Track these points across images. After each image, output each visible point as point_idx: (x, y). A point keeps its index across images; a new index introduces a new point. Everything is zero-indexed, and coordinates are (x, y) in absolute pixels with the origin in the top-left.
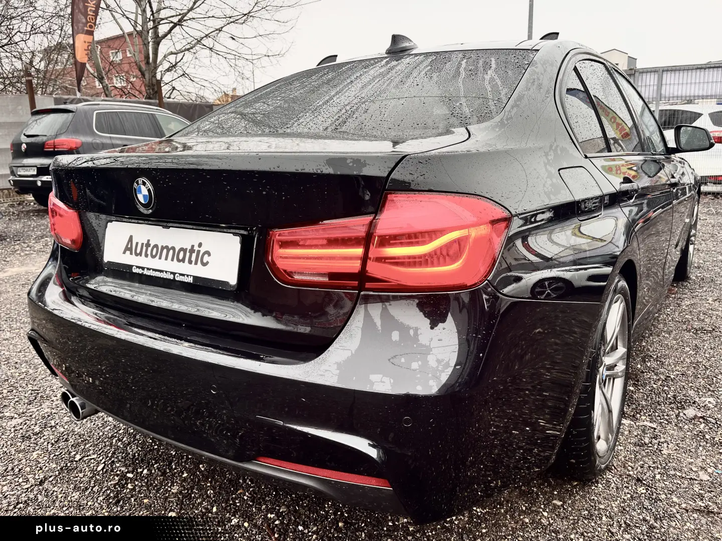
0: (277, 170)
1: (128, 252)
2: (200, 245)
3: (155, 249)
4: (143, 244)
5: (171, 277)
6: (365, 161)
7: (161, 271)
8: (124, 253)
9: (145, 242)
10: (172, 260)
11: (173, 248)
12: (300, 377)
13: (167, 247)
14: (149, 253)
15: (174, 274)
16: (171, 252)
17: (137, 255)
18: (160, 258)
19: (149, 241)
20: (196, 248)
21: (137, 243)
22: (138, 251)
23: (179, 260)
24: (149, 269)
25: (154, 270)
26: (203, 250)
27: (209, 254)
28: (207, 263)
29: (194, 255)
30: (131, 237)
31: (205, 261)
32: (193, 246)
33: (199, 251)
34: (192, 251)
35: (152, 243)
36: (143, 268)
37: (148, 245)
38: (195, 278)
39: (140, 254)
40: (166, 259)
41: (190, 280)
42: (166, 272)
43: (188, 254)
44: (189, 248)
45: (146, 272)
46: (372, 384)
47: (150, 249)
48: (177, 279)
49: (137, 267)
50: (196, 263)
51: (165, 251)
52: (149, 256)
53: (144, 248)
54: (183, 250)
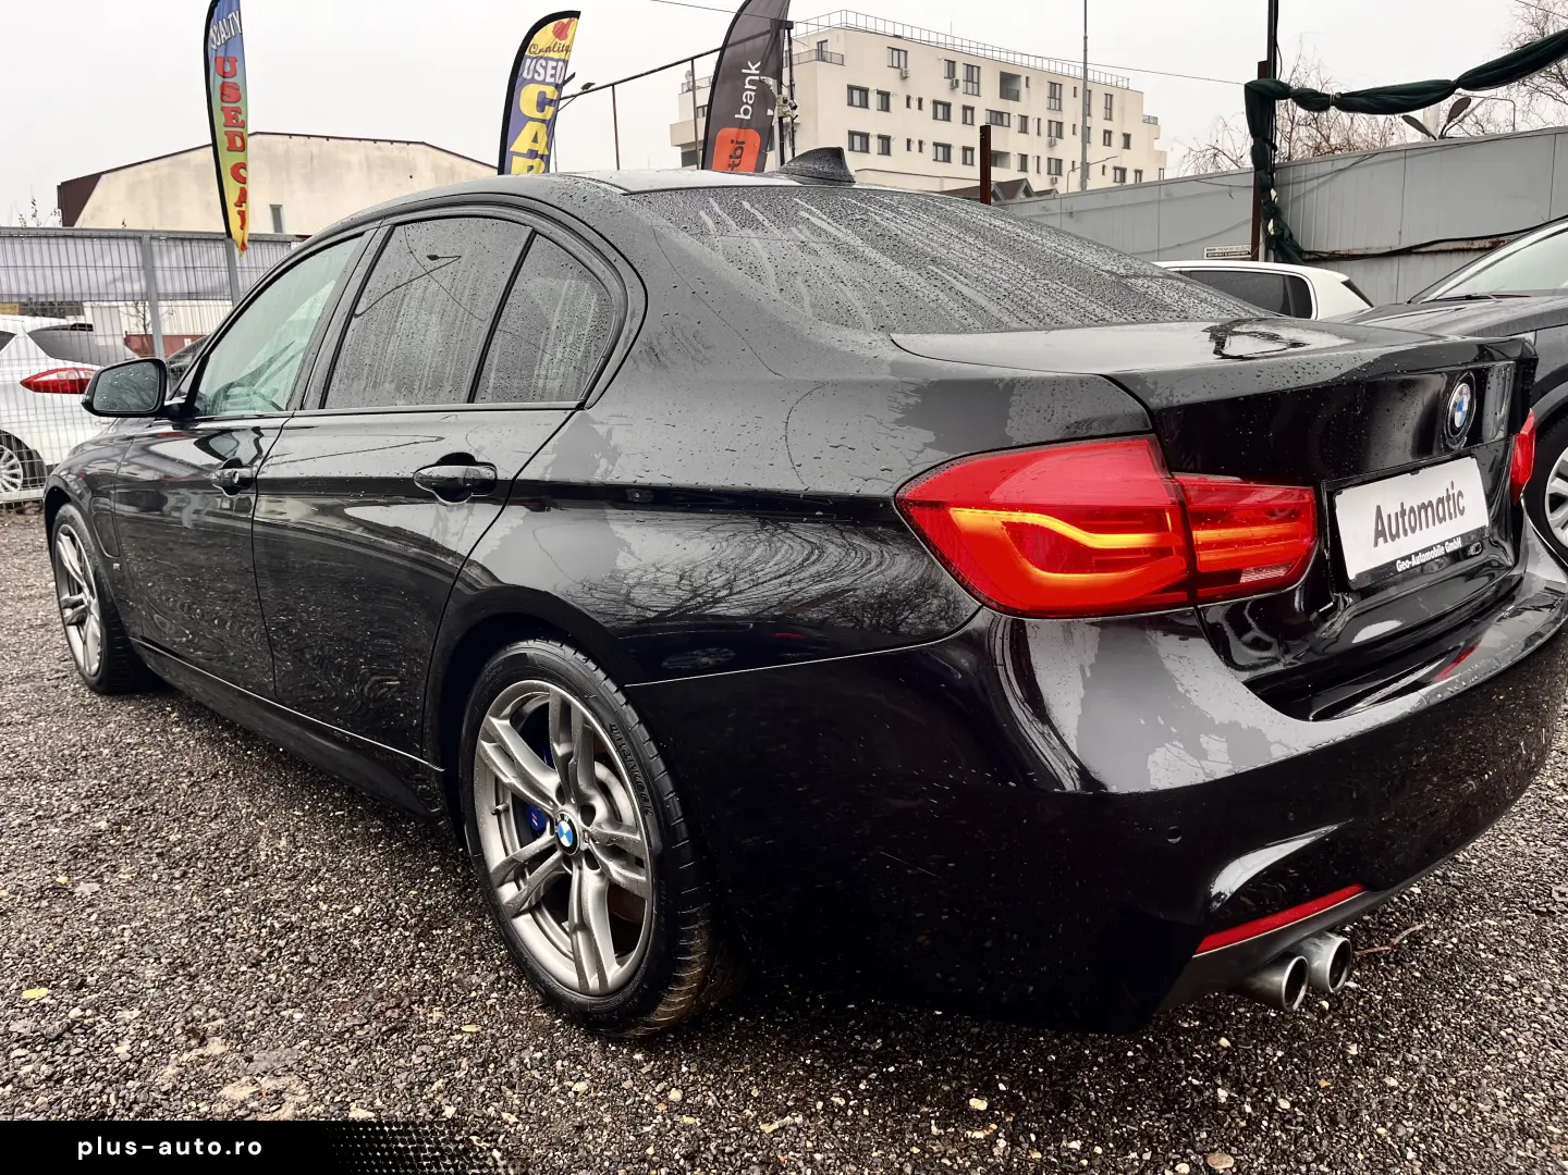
1: (1381, 540)
2: (1452, 485)
4: (1397, 514)
5: (1441, 551)
7: (1430, 549)
8: (1376, 544)
9: (1399, 510)
10: (1434, 524)
11: (1430, 503)
13: (1423, 505)
15: (1443, 544)
16: (1429, 510)
17: (1393, 538)
18: (1421, 529)
19: (1402, 504)
20: (1450, 491)
21: (1389, 516)
22: (1394, 531)
23: (1440, 520)
24: (1416, 554)
25: (1424, 551)
26: (1455, 491)
27: (1462, 496)
28: (1463, 508)
29: (1451, 502)
30: (1379, 508)
31: (1460, 508)
32: (1447, 490)
33: (1453, 495)
34: (1448, 497)
35: (1407, 508)
36: (1409, 558)
37: (1403, 512)
38: (1462, 537)
39: (1398, 535)
40: (1427, 527)
41: (1458, 543)
42: (1435, 545)
43: (1446, 504)
44: (1444, 494)
45: (1414, 562)
47: (1406, 518)
49: (1403, 559)
52: (1409, 531)
53: (1400, 520)
54: (1441, 501)
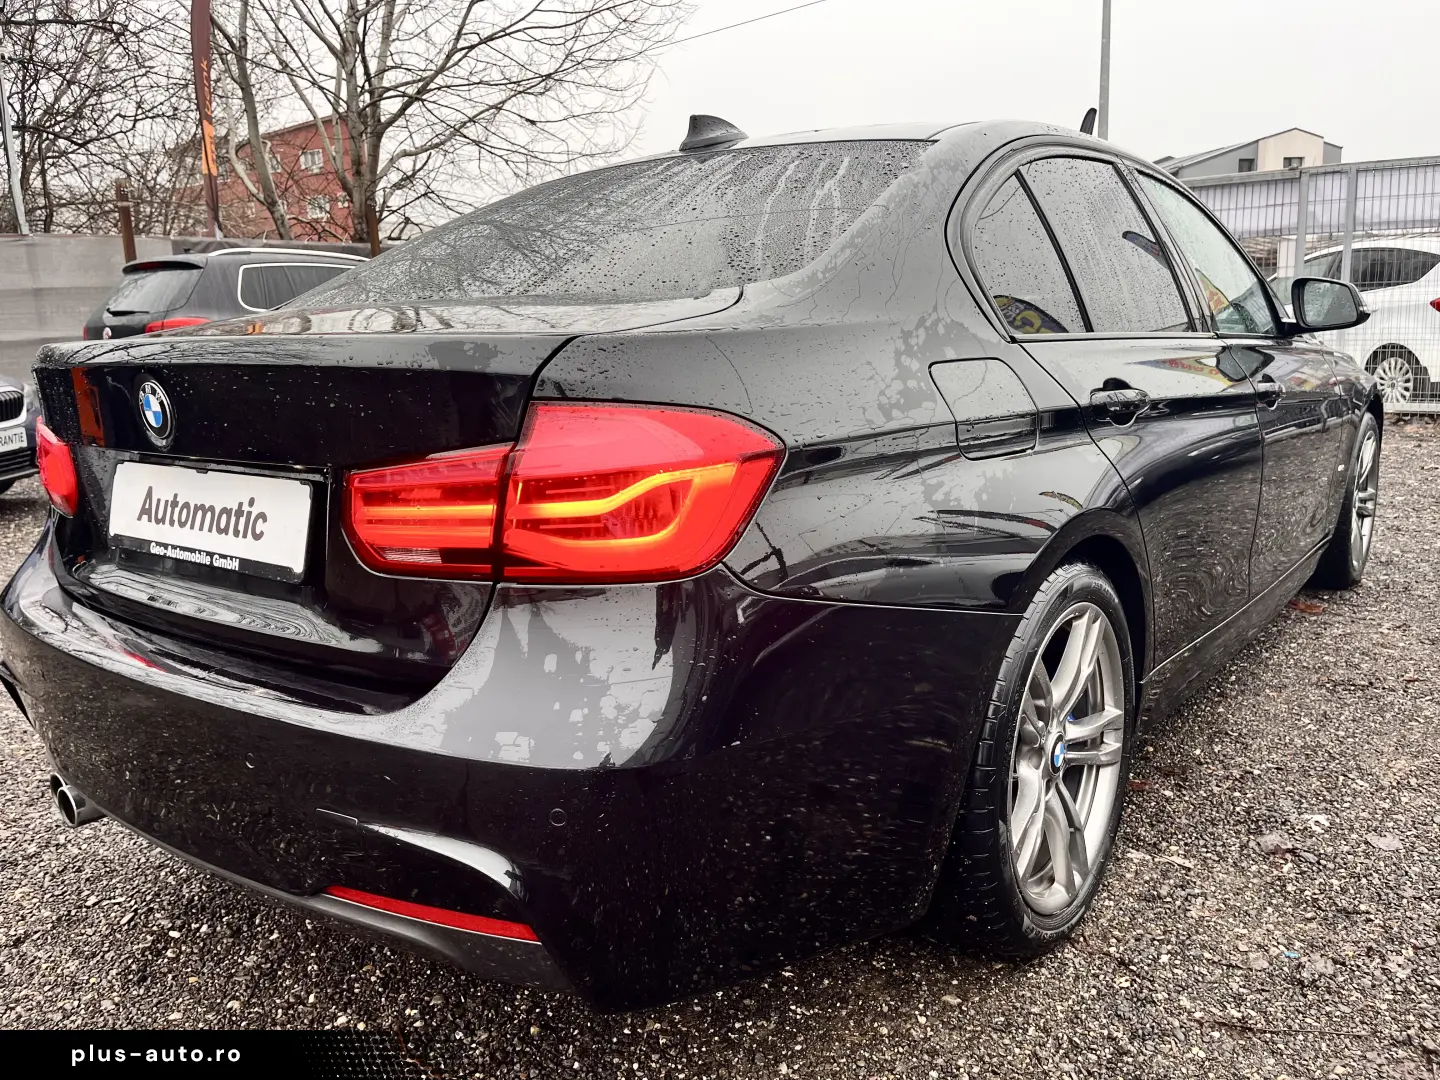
0: (349, 363)
1: (145, 517)
2: (251, 502)
3: (185, 511)
4: (167, 502)
5: (206, 560)
6: (496, 347)
7: (192, 551)
8: (139, 519)
9: (171, 499)
10: (210, 530)
11: (212, 509)
12: (383, 737)
13: (202, 507)
14: (176, 517)
15: (211, 554)
16: (209, 515)
17: (158, 521)
18: (192, 527)
19: (176, 496)
20: (246, 508)
21: (159, 501)
22: (160, 516)
23: (220, 531)
24: (174, 547)
25: (182, 548)
26: (255, 511)
27: (265, 520)
28: (262, 533)
29: (242, 520)
30: (150, 488)
31: (258, 532)
32: (241, 504)
33: (249, 513)
34: (239, 513)
35: (181, 502)
36: (165, 546)
37: (175, 504)
38: (243, 562)
39: (163, 520)
40: (201, 529)
41: (234, 565)
42: (200, 551)
43: (233, 519)
44: (235, 507)
45: (170, 553)
46: (498, 748)
47: (177, 510)
48: (216, 564)
49: (158, 544)
50: (245, 536)
51: (200, 513)
52: (176, 523)
53: (169, 509)
54: (226, 511)
